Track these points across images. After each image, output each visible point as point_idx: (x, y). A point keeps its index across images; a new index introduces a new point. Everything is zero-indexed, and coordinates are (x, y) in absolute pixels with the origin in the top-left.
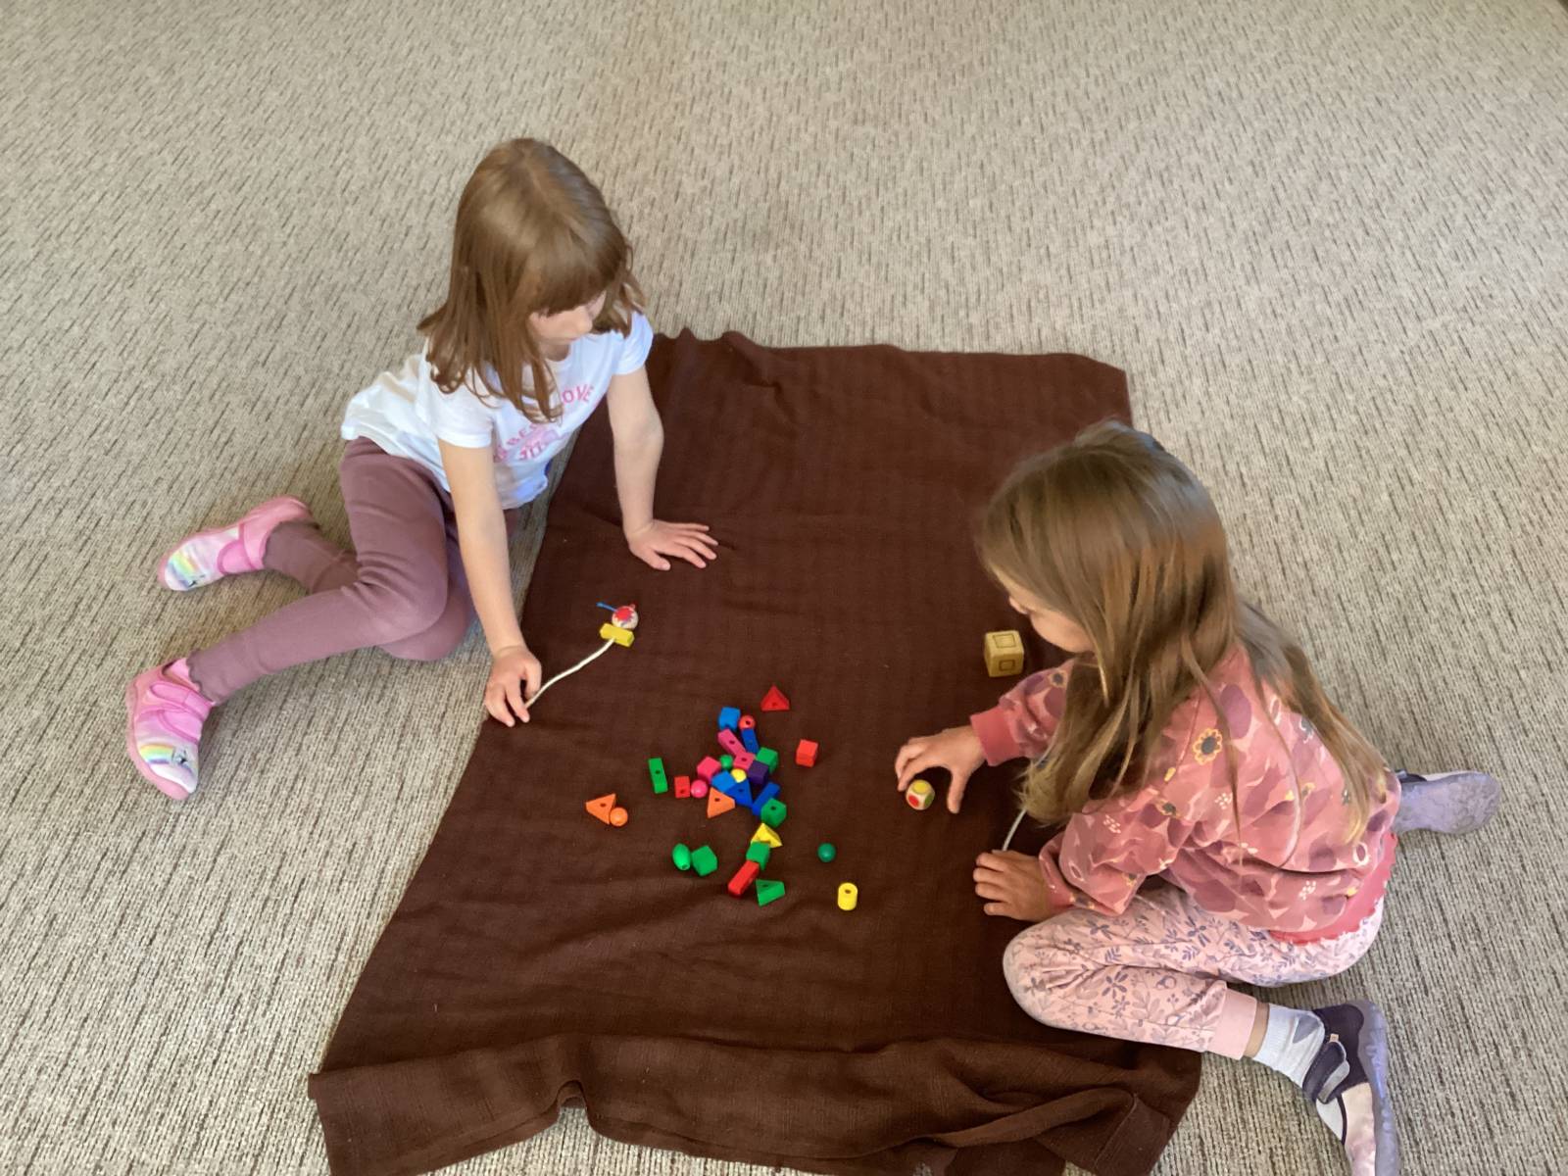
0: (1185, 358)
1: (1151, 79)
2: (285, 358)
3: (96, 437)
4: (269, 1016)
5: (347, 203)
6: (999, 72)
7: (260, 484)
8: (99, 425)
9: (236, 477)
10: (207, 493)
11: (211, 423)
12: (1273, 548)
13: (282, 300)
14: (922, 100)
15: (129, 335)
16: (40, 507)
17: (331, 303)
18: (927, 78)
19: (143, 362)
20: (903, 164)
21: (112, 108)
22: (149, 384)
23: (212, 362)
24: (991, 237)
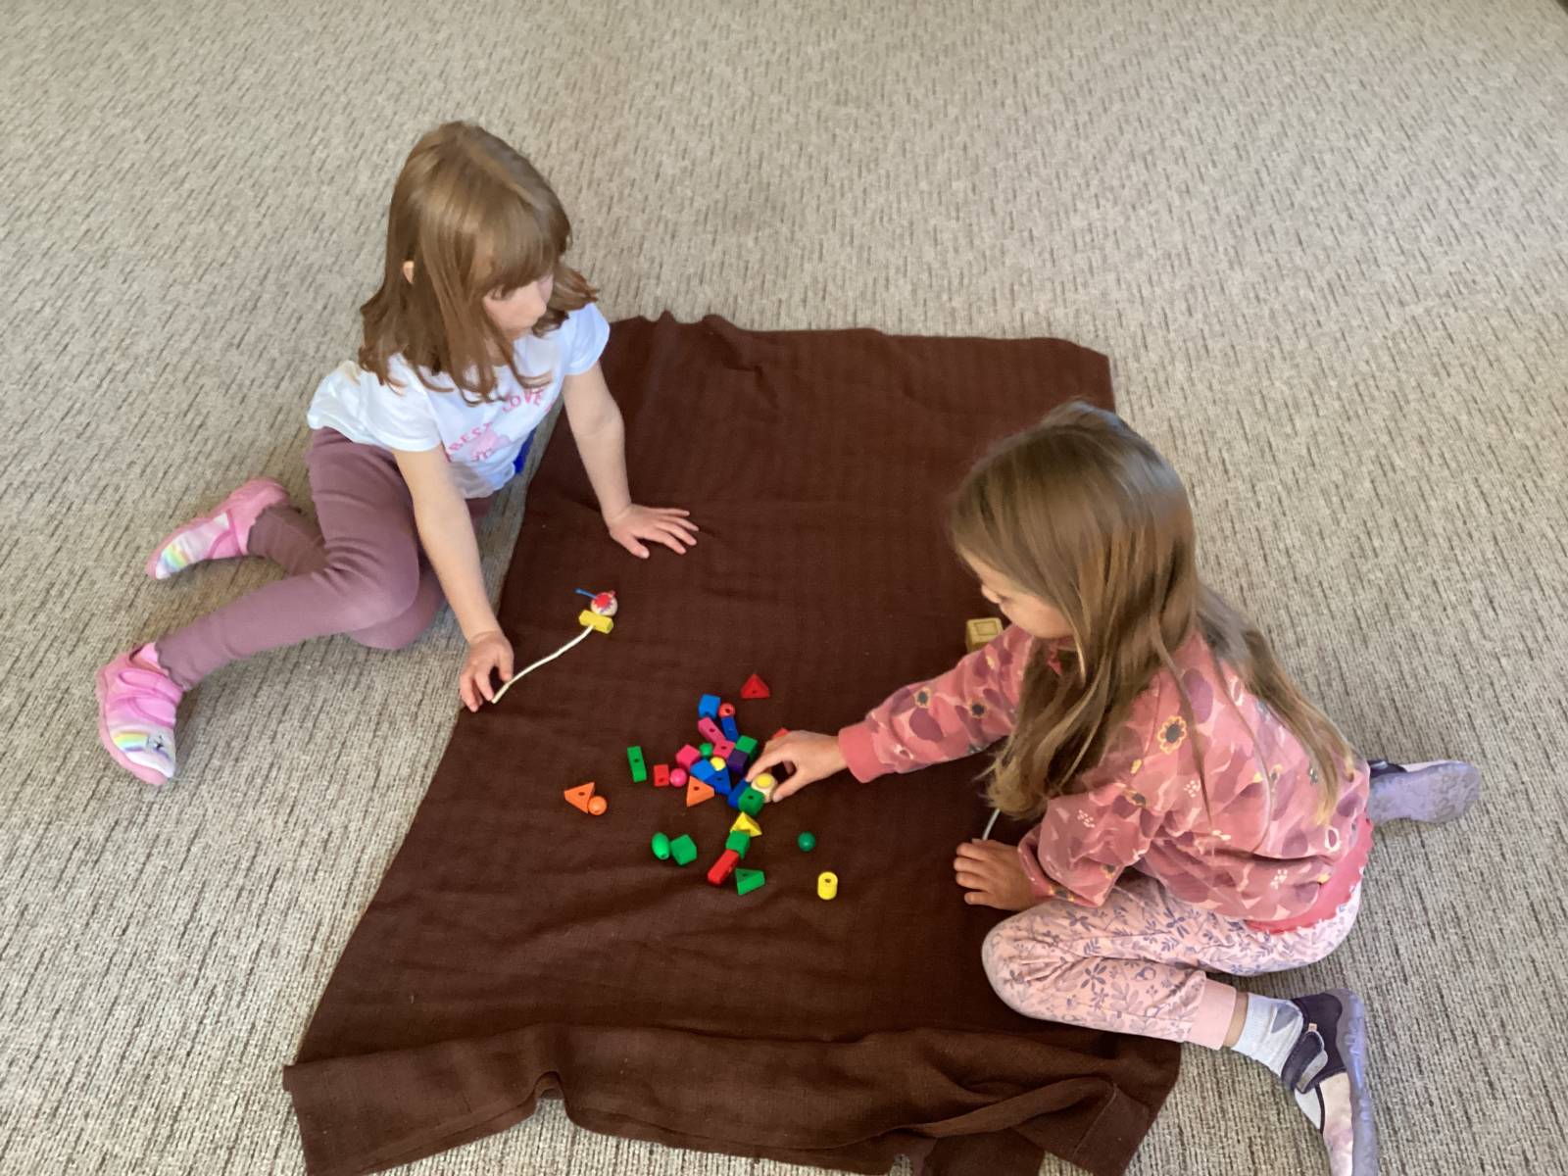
0: (1167, 343)
1: (1135, 61)
2: (259, 339)
3: (68, 420)
4: (243, 1007)
5: (322, 182)
6: (983, 52)
7: (234, 467)
8: (72, 407)
9: (209, 461)
10: (181, 476)
11: (185, 406)
12: (1255, 535)
13: (257, 281)
14: (905, 80)
15: (101, 317)
16: (11, 491)
17: (307, 283)
18: (910, 58)
19: (116, 344)
20: (886, 146)
21: (84, 85)
22: (122, 367)
23: (185, 344)
24: (974, 220)
